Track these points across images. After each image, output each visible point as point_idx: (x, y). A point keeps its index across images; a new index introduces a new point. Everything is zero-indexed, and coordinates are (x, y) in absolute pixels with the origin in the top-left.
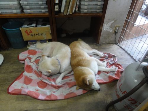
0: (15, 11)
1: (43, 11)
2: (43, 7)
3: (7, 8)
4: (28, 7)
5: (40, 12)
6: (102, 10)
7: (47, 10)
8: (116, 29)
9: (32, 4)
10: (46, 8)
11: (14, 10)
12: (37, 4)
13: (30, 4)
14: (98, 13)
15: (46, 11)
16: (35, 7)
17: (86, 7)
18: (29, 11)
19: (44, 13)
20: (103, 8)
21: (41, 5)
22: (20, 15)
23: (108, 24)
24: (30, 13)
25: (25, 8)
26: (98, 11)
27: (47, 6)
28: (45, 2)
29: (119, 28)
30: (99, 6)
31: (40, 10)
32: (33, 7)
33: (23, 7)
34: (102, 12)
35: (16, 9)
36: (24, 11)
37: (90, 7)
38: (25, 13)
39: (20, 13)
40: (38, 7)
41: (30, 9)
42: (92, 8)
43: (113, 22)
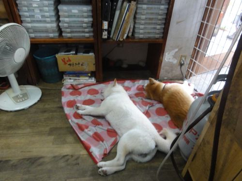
0: (51, 35)
1: (87, 35)
2: (87, 30)
3: (42, 32)
4: (68, 30)
5: (83, 36)
6: (162, 35)
7: (92, 34)
8: (181, 59)
9: (74, 26)
10: (91, 31)
11: (50, 33)
12: (80, 26)
13: (71, 26)
14: (157, 39)
15: (91, 36)
16: (78, 30)
17: (141, 31)
18: (69, 35)
19: (88, 38)
20: (163, 33)
21: (85, 28)
22: (58, 40)
23: (171, 53)
24: (70, 38)
25: (64, 31)
26: (157, 36)
27: (92, 30)
28: (90, 25)
29: (185, 59)
30: (158, 29)
31: (83, 34)
32: (75, 30)
33: (63, 30)
34: (163, 37)
35: (53, 32)
36: (63, 34)
37: (147, 31)
38: (64, 37)
39: (58, 37)
40: (81, 30)
41: (71, 32)
42: (149, 33)
43: (177, 50)
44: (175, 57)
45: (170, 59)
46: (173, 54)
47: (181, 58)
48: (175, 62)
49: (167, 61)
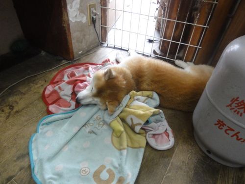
8: (90, 12)
29: (95, 9)
44: (81, 10)
45: (76, 16)
46: (78, 6)
47: (90, 10)
48: (84, 19)
49: (73, 21)
